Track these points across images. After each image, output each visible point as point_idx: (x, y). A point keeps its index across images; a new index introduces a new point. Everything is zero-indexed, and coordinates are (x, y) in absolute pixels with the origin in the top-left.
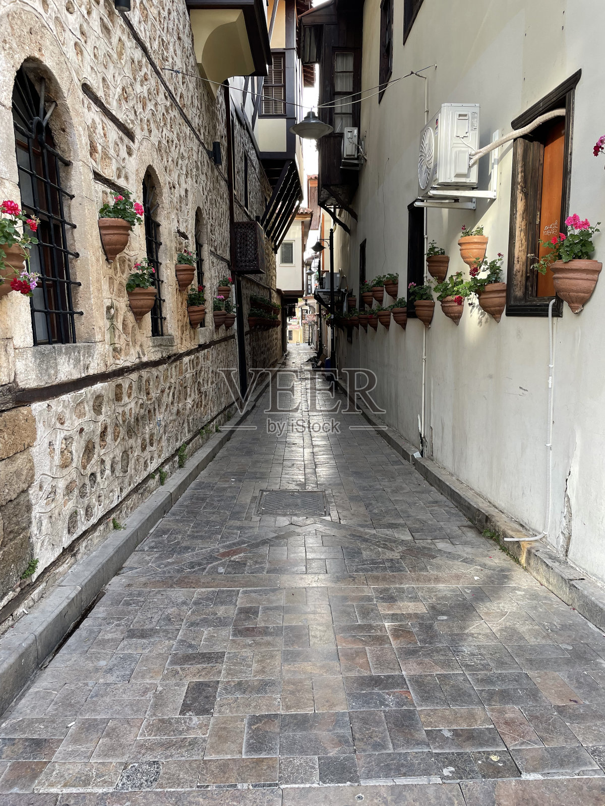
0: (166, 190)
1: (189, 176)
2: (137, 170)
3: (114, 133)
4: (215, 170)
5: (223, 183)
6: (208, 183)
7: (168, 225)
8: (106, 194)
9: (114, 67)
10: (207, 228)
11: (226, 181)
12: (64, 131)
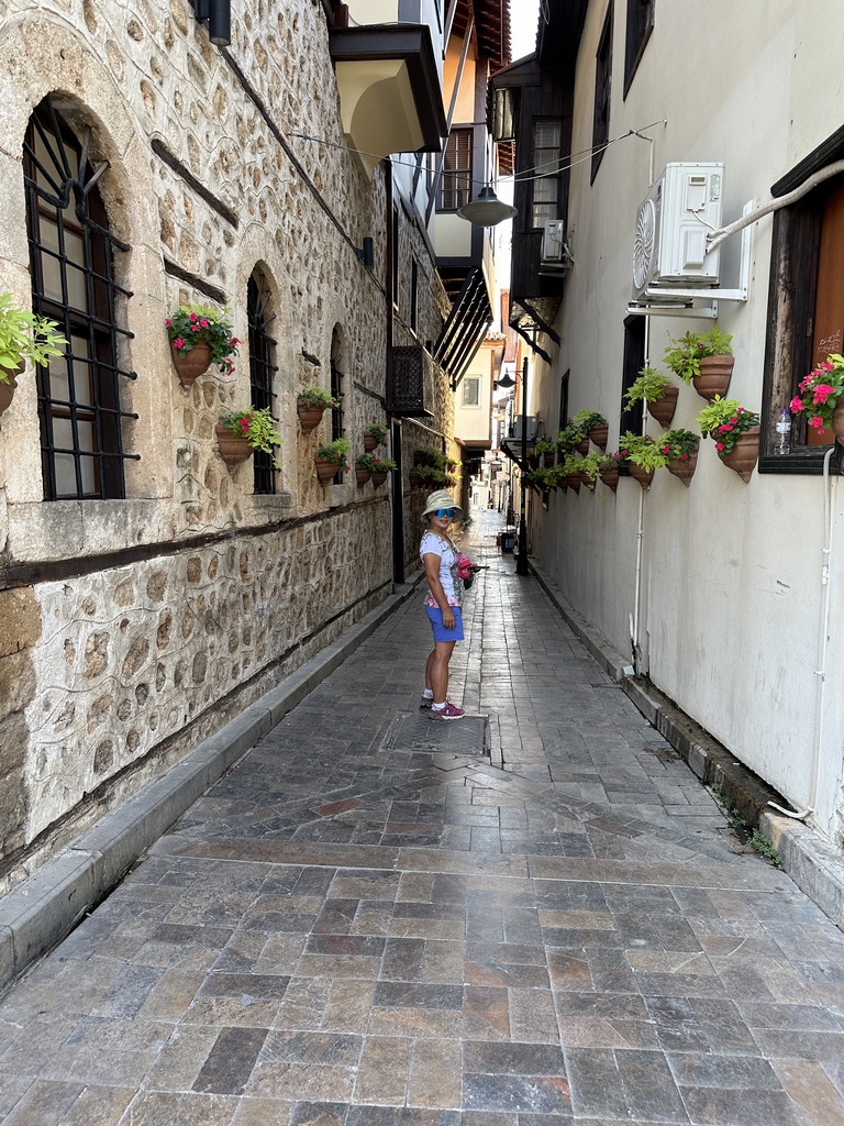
0: (286, 296)
1: (325, 280)
2: (239, 266)
3: (202, 212)
4: (367, 276)
5: (378, 294)
6: (355, 293)
7: (287, 345)
8: (187, 294)
9: (208, 123)
10: (350, 352)
11: (383, 292)
12: (121, 203)
